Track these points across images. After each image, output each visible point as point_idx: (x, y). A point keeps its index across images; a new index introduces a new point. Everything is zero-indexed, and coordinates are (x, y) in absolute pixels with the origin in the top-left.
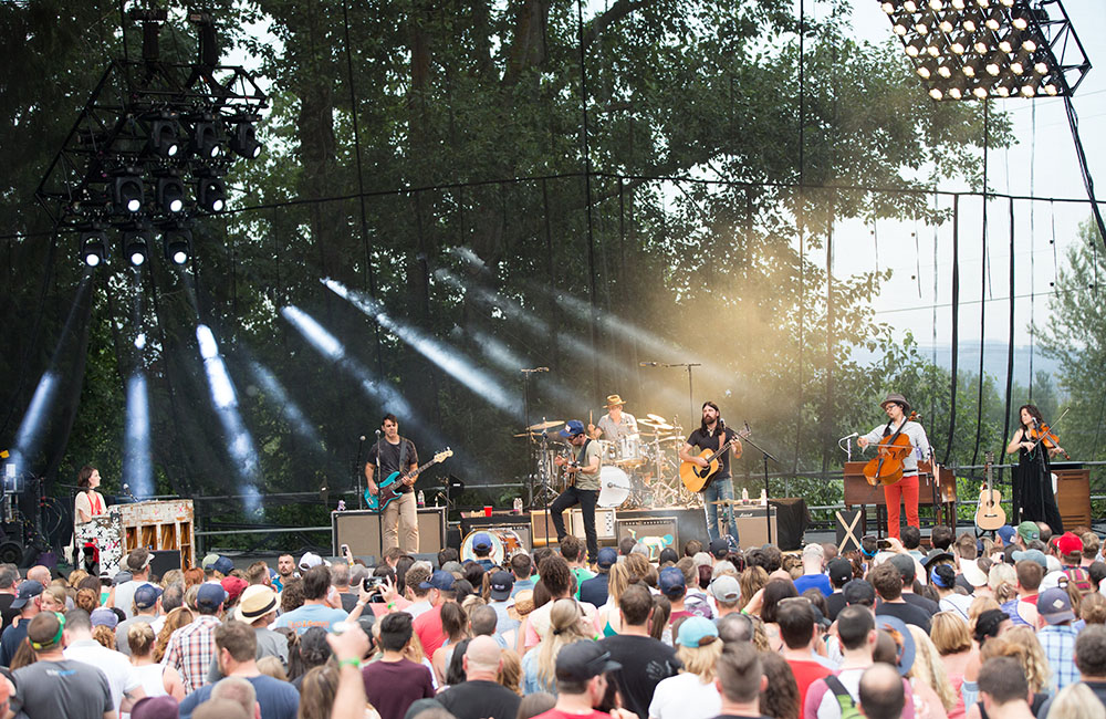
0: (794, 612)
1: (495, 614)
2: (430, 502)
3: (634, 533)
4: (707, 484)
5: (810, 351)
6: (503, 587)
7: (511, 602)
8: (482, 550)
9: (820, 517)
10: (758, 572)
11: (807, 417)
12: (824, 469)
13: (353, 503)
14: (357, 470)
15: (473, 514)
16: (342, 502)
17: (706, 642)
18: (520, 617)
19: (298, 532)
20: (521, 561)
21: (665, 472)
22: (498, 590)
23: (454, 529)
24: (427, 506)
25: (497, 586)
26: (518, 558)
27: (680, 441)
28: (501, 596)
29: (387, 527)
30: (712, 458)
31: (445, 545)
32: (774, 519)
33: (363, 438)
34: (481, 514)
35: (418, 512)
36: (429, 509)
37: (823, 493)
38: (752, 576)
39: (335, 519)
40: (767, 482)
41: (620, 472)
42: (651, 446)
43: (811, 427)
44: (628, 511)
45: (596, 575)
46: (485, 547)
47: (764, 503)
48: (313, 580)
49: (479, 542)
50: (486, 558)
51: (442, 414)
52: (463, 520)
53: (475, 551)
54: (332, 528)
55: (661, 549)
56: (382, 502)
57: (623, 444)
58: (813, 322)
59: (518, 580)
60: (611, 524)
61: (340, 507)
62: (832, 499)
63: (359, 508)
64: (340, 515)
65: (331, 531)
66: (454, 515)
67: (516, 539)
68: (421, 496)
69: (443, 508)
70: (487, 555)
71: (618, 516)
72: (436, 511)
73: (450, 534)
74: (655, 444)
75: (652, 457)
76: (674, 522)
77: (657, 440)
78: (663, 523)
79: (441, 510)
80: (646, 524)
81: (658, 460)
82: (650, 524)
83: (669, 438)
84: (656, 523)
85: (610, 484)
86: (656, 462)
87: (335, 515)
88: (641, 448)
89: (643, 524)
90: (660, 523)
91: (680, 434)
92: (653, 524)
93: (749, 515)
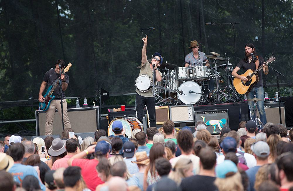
2: (90, 104)
3: (204, 118)
4: (249, 90)
6: (130, 150)
7: (134, 159)
15: (115, 110)
19: (17, 123)
20: (140, 136)
21: (220, 84)
22: (128, 152)
23: (104, 118)
24: (88, 106)
25: (127, 150)
26: (139, 134)
27: (229, 66)
28: (129, 155)
30: (252, 75)
31: (99, 127)
32: (283, 109)
34: (119, 110)
36: (90, 107)
38: (275, 140)
39: (37, 115)
40: (278, 88)
41: (196, 85)
42: (212, 70)
44: (200, 106)
46: (119, 129)
47: (277, 100)
48: (16, 151)
50: (120, 135)
51: (96, 55)
52: (109, 114)
53: (113, 131)
54: (36, 120)
55: (220, 127)
57: (197, 69)
59: (139, 146)
60: (191, 113)
66: (103, 111)
67: (138, 124)
68: (85, 101)
69: (98, 107)
70: (121, 133)
71: (195, 109)
72: (94, 109)
73: (102, 121)
74: (215, 68)
75: (213, 76)
76: (226, 112)
77: (216, 66)
78: (220, 112)
79: (97, 108)
80: (211, 113)
81: (216, 77)
82: (213, 113)
83: (222, 65)
84: (216, 113)
85: (190, 92)
86: (215, 79)
87: (37, 112)
88: (207, 71)
89: (209, 113)
90: (218, 113)
91: (228, 63)
92: (215, 113)
93: (269, 107)
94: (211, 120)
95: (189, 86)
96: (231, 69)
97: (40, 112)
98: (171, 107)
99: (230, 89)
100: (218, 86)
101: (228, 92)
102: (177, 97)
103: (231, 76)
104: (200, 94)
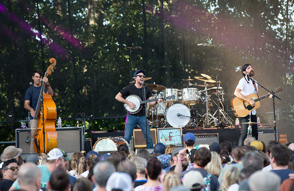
36: (74, 127)
41: (185, 107)
72: (78, 129)
74: (205, 91)
75: (203, 99)
76: (217, 136)
77: (206, 89)
78: (210, 137)
79: (81, 128)
80: (201, 137)
81: (206, 100)
82: (202, 137)
83: (213, 88)
84: (206, 137)
85: (178, 114)
86: (205, 102)
87: (17, 131)
88: (196, 93)
89: (199, 137)
90: (208, 137)
91: (219, 86)
92: (204, 137)
93: (261, 133)
94: (201, 145)
95: (177, 109)
96: (221, 93)
97: (21, 131)
98: (159, 129)
99: (220, 113)
100: (208, 109)
101: (217, 117)
102: (164, 120)
103: (221, 101)
104: (189, 117)
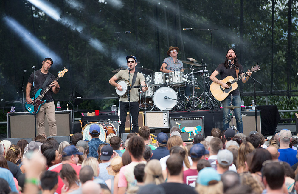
0: (273, 168)
1: (93, 170)
2: (64, 107)
3: (179, 124)
5: (281, 21)
8: (95, 134)
9: (286, 116)
10: (249, 146)
11: (279, 59)
12: (288, 89)
13: (19, 108)
14: (22, 89)
15: (88, 114)
16: (13, 107)
17: (212, 183)
18: (115, 173)
20: (114, 141)
21: (196, 90)
22: (104, 155)
23: (77, 122)
24: (62, 109)
26: (113, 139)
27: (206, 72)
28: (106, 158)
29: (38, 121)
30: (233, 82)
31: (72, 131)
32: (259, 117)
33: (25, 71)
34: (93, 114)
35: (56, 113)
36: (63, 111)
37: (288, 103)
38: (246, 148)
39: (9, 117)
40: (255, 96)
42: (189, 76)
43: (281, 65)
44: (176, 112)
45: (157, 148)
46: (96, 132)
47: (253, 108)
49: (94, 129)
50: (97, 138)
51: (70, 58)
52: (83, 118)
53: (91, 134)
54: (7, 122)
55: (195, 134)
56: (36, 107)
57: (173, 75)
58: (283, 4)
60: (167, 120)
61: (12, 110)
62: (293, 106)
63: (23, 111)
64: (12, 115)
65: (6, 124)
66: (77, 115)
67: (112, 128)
68: (59, 104)
69: (71, 110)
70: (98, 136)
71: (170, 115)
72: (68, 112)
73: (75, 125)
74: (191, 74)
76: (202, 119)
77: (192, 72)
78: (196, 119)
79: (70, 112)
80: (186, 120)
81: (193, 83)
82: (188, 120)
83: (199, 71)
84: (192, 119)
85: (166, 97)
86: (192, 85)
87: (9, 114)
88: (183, 77)
90: (194, 119)
91: (205, 69)
92: (190, 119)
93: (245, 115)
95: (164, 92)
96: (207, 75)
98: (146, 113)
99: (206, 95)
100: (194, 92)
101: (204, 99)
102: (152, 102)
103: (208, 83)
104: (176, 100)
